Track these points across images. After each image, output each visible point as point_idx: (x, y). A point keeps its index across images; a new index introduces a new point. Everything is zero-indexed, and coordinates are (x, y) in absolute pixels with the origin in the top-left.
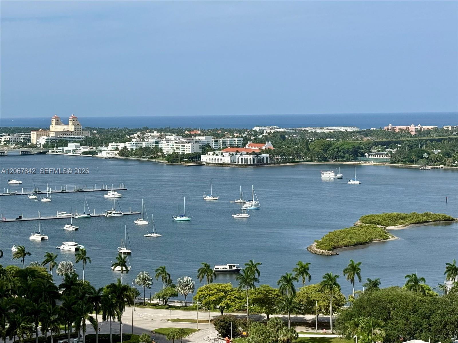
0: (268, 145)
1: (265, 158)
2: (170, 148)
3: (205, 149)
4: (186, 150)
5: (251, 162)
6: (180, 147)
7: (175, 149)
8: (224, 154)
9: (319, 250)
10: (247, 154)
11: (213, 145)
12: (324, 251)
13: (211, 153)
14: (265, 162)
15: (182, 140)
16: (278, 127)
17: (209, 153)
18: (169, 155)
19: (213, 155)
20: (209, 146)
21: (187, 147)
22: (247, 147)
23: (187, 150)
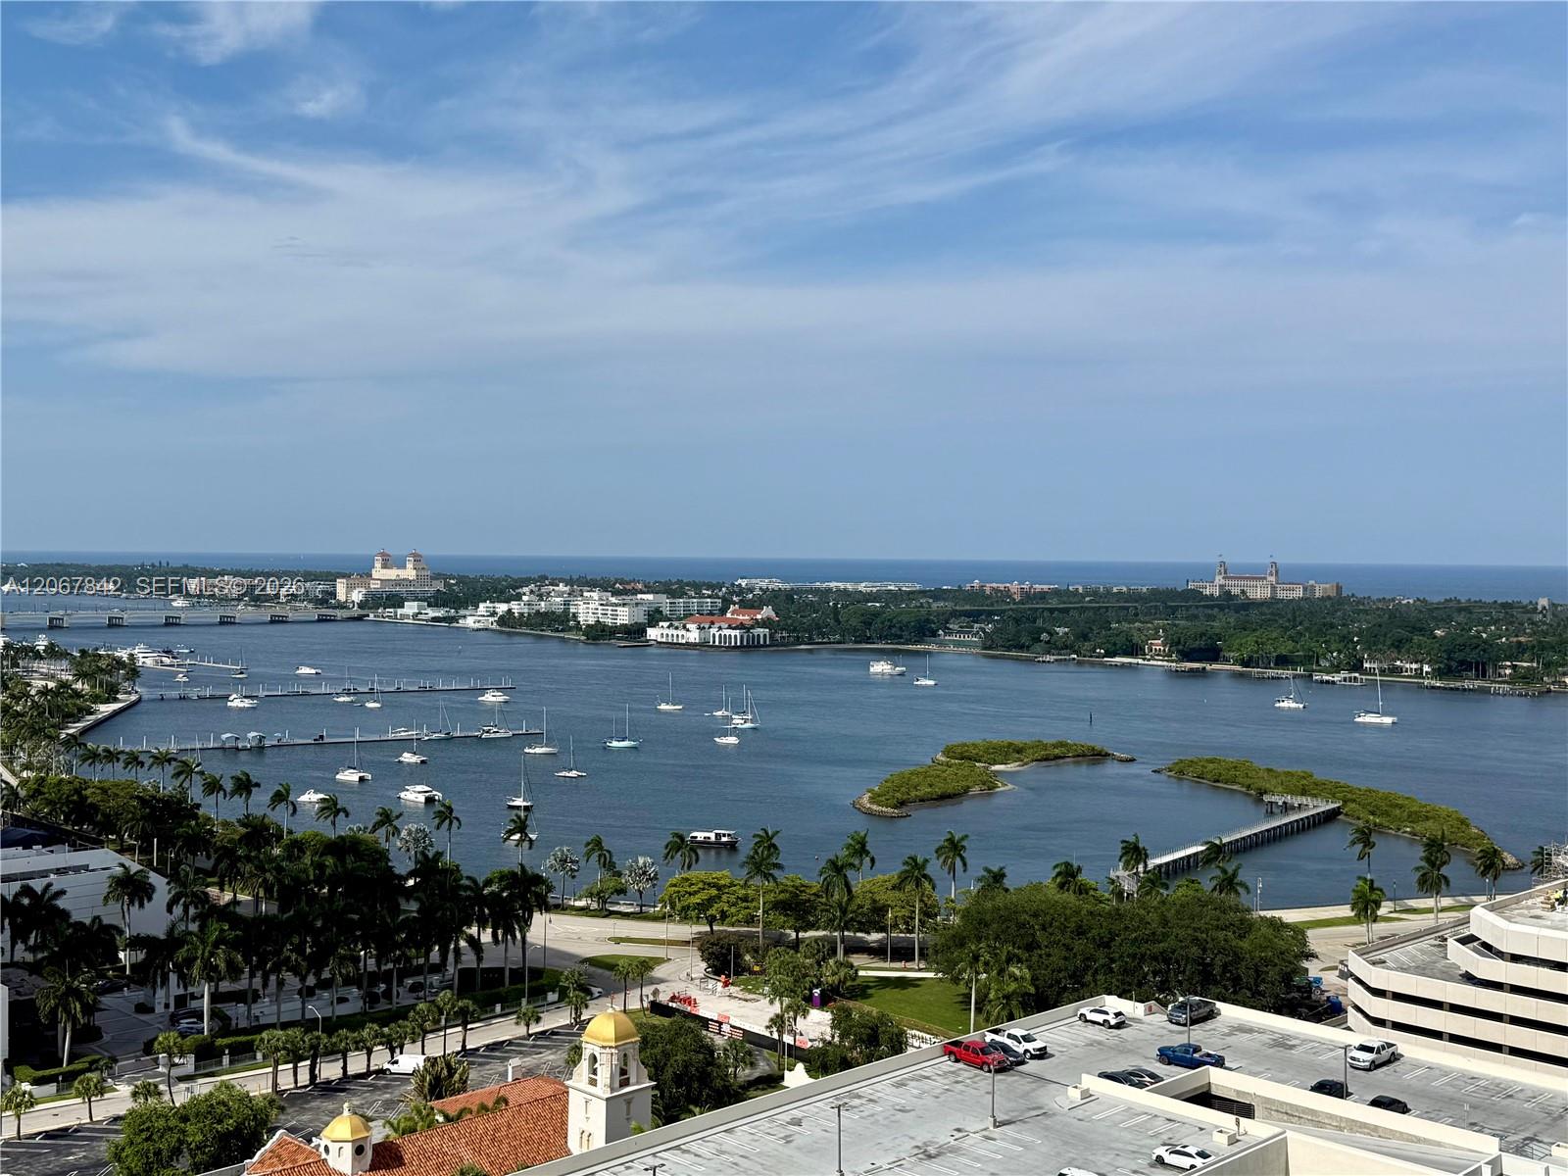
0: (767, 612)
1: (762, 636)
2: (590, 614)
3: (655, 617)
4: (619, 618)
5: (736, 643)
6: (610, 612)
7: (600, 616)
8: (688, 626)
9: (875, 807)
10: (730, 627)
11: (666, 611)
12: (884, 809)
13: (666, 624)
14: (762, 642)
15: (613, 600)
16: (779, 581)
17: (661, 624)
18: (588, 626)
19: (669, 627)
20: (658, 611)
21: (622, 613)
22: (729, 615)
23: (622, 617)
